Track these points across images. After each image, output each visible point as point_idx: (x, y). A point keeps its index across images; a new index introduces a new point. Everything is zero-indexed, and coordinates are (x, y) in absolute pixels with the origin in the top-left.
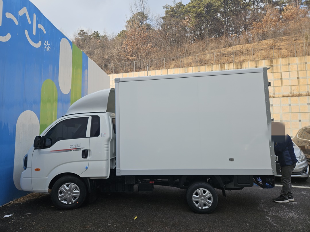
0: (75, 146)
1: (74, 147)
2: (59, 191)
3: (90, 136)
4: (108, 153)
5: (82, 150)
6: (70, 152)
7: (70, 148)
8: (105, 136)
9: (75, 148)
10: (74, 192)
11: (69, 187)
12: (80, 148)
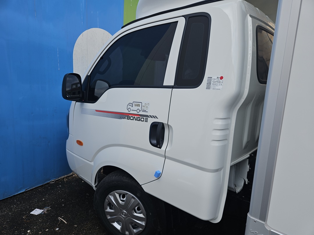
0: (137, 108)
1: (134, 110)
2: (107, 201)
3: (172, 84)
4: (224, 149)
5: (151, 121)
6: (125, 121)
7: (127, 112)
8: (220, 87)
9: (135, 113)
10: (135, 214)
11: (125, 199)
12: (147, 116)
